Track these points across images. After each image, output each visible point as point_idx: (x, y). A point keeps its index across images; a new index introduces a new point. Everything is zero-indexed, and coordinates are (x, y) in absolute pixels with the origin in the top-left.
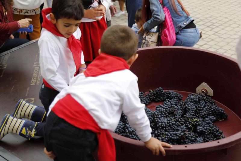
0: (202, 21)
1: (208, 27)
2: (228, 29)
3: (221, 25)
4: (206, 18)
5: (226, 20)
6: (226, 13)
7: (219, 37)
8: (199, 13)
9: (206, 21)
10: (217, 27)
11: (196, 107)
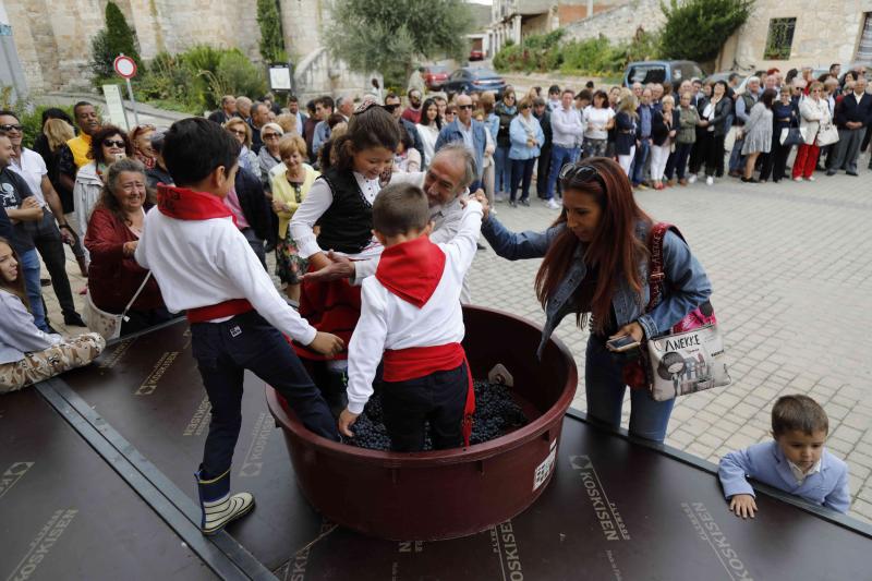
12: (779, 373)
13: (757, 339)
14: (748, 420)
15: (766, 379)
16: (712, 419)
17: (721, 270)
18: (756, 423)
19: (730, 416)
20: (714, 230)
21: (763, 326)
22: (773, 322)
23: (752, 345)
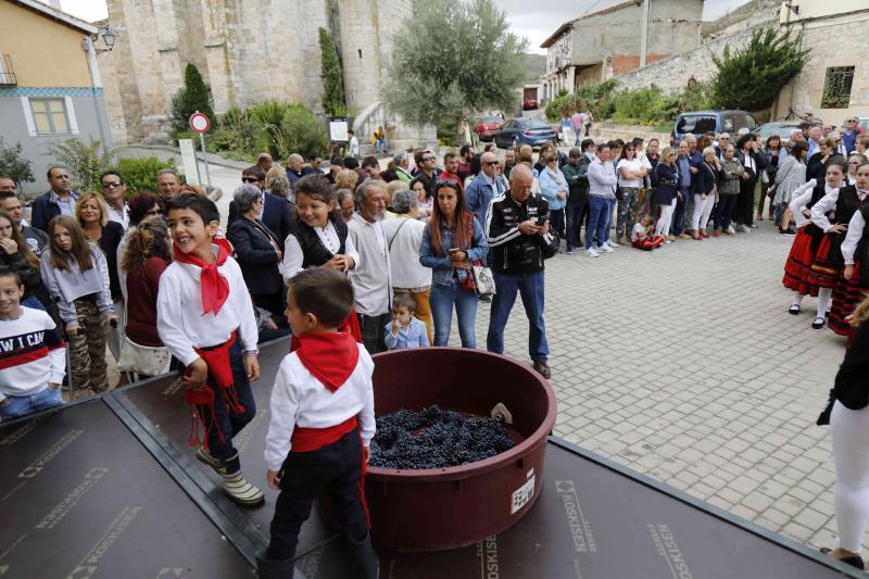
0: (587, 320)
1: (594, 330)
2: (627, 335)
3: (616, 328)
4: (596, 317)
5: (627, 322)
6: (630, 311)
7: (606, 347)
8: (587, 309)
9: (595, 321)
10: (608, 331)
11: (472, 434)
12: (793, 421)
13: (776, 387)
14: (755, 464)
15: (780, 427)
16: (719, 462)
17: (752, 319)
18: (761, 467)
19: (737, 460)
20: (751, 280)
21: (786, 375)
22: (796, 372)
23: (771, 394)
